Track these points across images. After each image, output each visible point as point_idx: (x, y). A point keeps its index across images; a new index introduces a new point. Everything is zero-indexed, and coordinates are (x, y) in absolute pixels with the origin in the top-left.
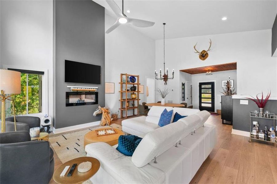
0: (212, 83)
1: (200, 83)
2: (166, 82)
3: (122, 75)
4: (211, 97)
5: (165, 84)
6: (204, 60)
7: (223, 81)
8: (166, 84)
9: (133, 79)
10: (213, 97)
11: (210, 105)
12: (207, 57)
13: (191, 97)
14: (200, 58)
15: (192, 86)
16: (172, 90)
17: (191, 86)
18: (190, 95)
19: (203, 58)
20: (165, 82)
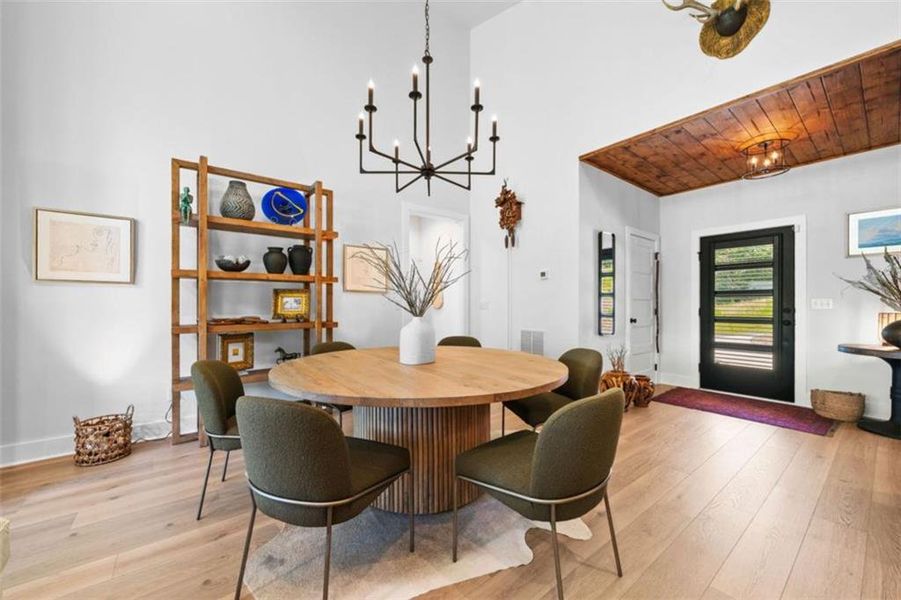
0: (781, 236)
1: (703, 240)
2: (511, 231)
3: (178, 165)
4: (770, 315)
5: (507, 246)
6: (735, 50)
7: (854, 220)
8: (513, 245)
9: (286, 203)
10: (786, 316)
11: (765, 362)
12: (761, 22)
13: (656, 312)
14: (708, 47)
15: (663, 259)
16: (543, 274)
17: (656, 255)
18: (652, 306)
19: (725, 41)
20: (505, 232)
